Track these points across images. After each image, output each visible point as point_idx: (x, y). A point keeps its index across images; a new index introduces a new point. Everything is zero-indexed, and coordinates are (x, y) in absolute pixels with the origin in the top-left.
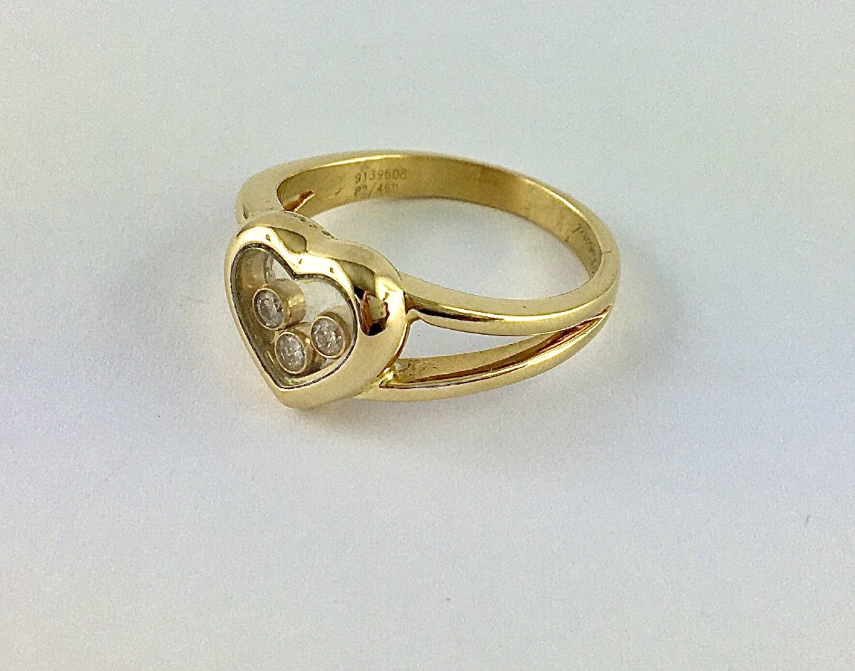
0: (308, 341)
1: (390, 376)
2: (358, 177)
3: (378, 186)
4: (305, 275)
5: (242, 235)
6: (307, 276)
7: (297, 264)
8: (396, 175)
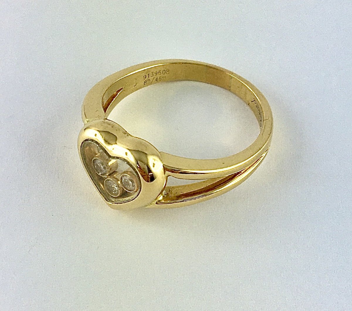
0: (119, 182)
1: (161, 198)
2: (145, 76)
3: (155, 79)
4: (115, 157)
5: (87, 131)
6: (116, 158)
7: (112, 150)
8: (164, 73)
